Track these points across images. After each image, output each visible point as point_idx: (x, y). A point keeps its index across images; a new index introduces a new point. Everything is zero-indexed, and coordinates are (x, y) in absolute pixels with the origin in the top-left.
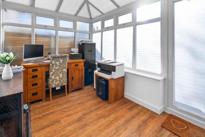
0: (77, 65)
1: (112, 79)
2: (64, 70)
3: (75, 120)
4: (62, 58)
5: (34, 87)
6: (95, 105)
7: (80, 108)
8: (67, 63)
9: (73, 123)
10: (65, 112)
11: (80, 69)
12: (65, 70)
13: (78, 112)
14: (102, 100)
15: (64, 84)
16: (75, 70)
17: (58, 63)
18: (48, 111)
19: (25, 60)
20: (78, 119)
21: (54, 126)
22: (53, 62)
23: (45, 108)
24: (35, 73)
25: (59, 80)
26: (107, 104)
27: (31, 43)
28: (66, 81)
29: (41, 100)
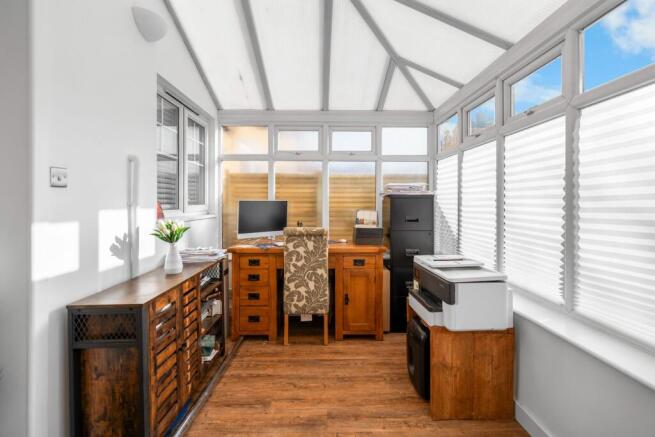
0: (362, 263)
1: (444, 330)
2: (320, 271)
3: (301, 419)
4: (313, 238)
5: (253, 302)
6: (382, 402)
7: (336, 392)
8: (327, 254)
9: (290, 425)
10: (295, 386)
11: (372, 276)
12: (323, 273)
13: (321, 401)
14: (415, 395)
15: (320, 312)
16: (353, 276)
17: (301, 250)
18: (265, 369)
19: (240, 236)
20: (309, 421)
21: (250, 411)
22: (290, 246)
23: (263, 359)
24: (255, 270)
25: (307, 298)
26: (424, 417)
27: (267, 197)
28: (328, 304)
29: (265, 338)
